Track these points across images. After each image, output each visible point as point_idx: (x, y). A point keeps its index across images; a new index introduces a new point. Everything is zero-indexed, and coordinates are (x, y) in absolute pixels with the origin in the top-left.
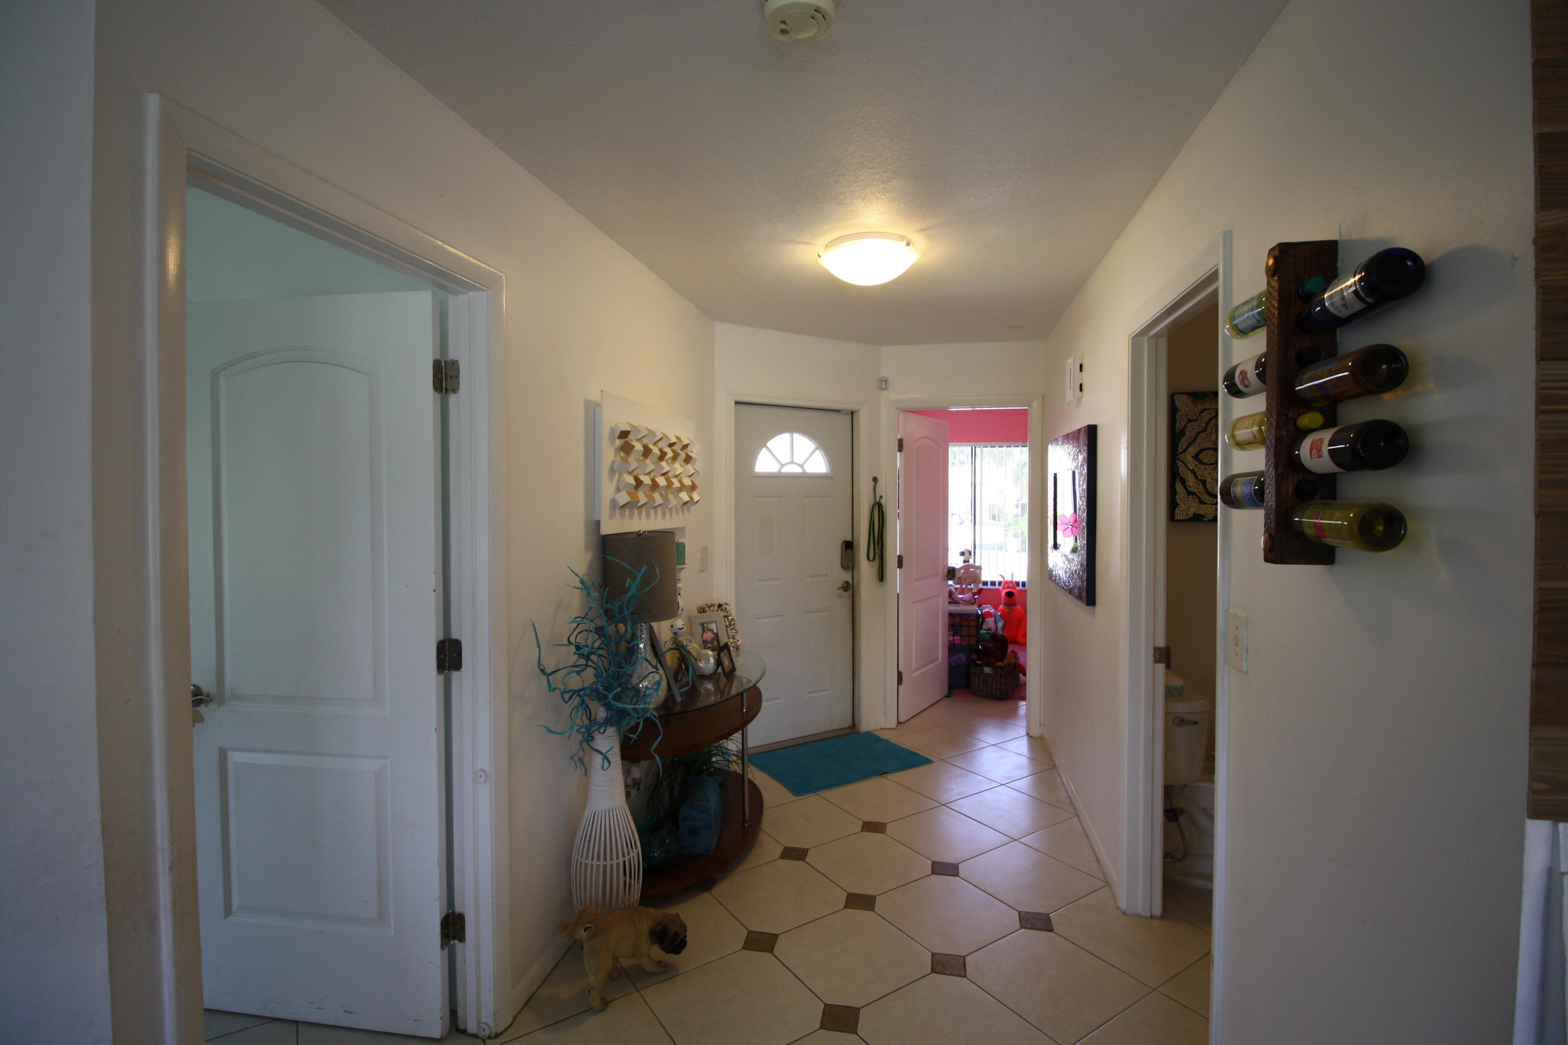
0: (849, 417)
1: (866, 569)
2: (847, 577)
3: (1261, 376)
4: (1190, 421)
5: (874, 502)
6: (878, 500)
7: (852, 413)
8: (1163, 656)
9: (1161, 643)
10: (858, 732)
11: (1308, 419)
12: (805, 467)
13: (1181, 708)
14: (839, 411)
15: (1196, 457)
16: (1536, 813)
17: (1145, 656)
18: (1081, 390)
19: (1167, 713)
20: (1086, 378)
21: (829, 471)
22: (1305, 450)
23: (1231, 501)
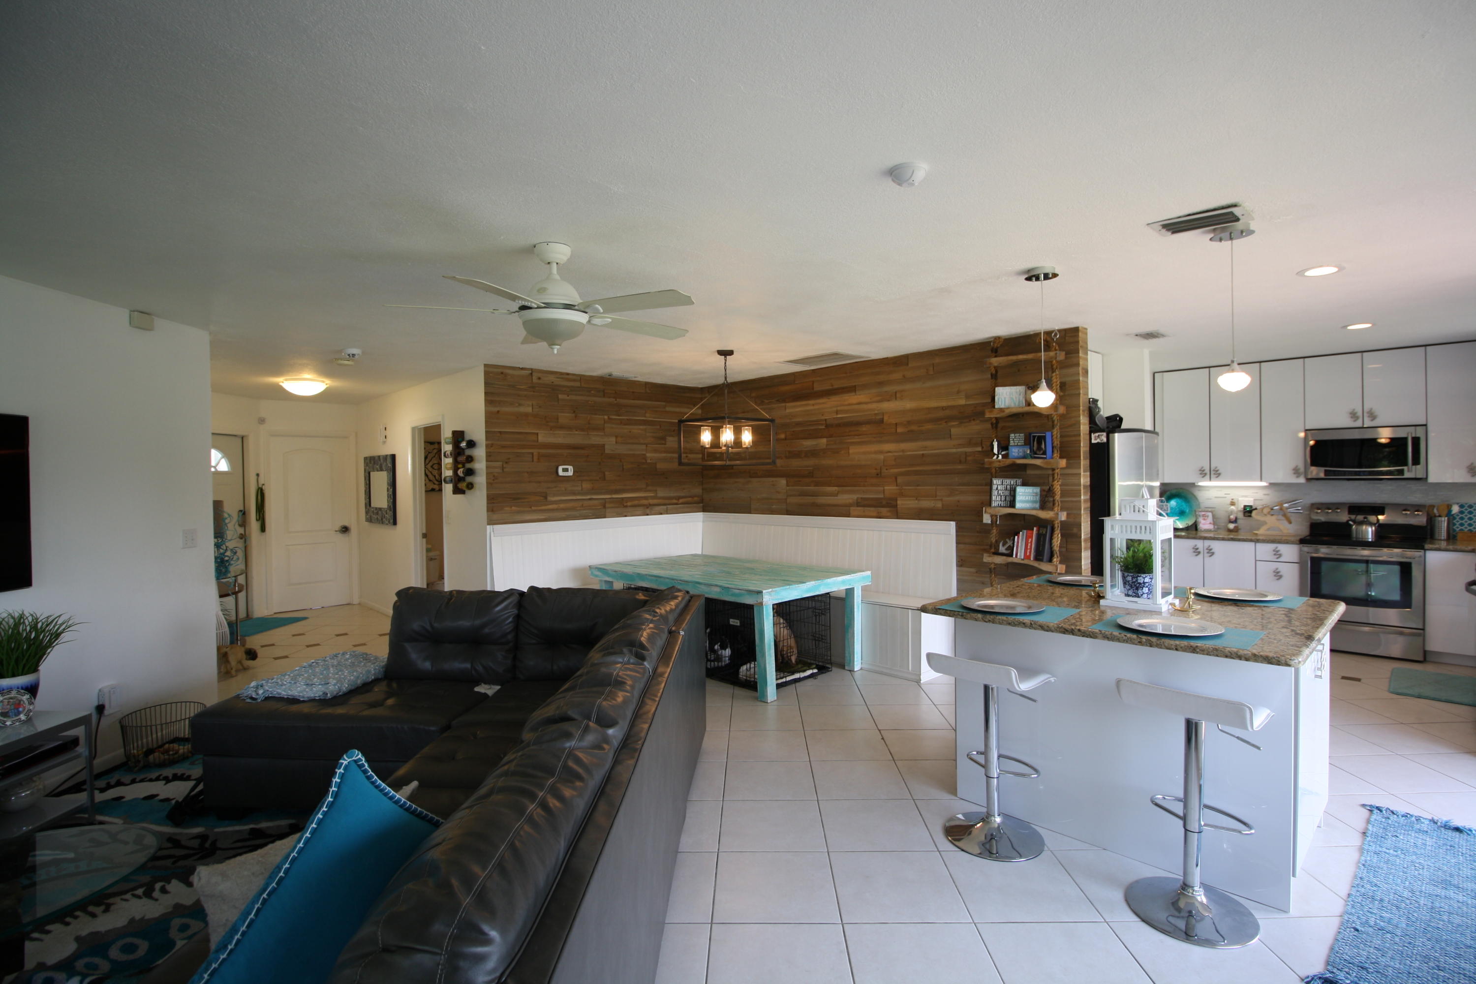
0: (240, 440)
1: (254, 525)
2: (241, 530)
3: (451, 455)
4: (429, 453)
5: (257, 488)
6: (260, 486)
7: (243, 438)
8: (425, 536)
9: (424, 531)
10: (252, 618)
11: (460, 466)
12: (217, 468)
13: (432, 554)
14: (235, 436)
15: (432, 467)
16: (489, 524)
17: (419, 536)
18: (386, 438)
19: (427, 557)
20: (388, 433)
21: (230, 470)
22: (459, 472)
23: (446, 482)
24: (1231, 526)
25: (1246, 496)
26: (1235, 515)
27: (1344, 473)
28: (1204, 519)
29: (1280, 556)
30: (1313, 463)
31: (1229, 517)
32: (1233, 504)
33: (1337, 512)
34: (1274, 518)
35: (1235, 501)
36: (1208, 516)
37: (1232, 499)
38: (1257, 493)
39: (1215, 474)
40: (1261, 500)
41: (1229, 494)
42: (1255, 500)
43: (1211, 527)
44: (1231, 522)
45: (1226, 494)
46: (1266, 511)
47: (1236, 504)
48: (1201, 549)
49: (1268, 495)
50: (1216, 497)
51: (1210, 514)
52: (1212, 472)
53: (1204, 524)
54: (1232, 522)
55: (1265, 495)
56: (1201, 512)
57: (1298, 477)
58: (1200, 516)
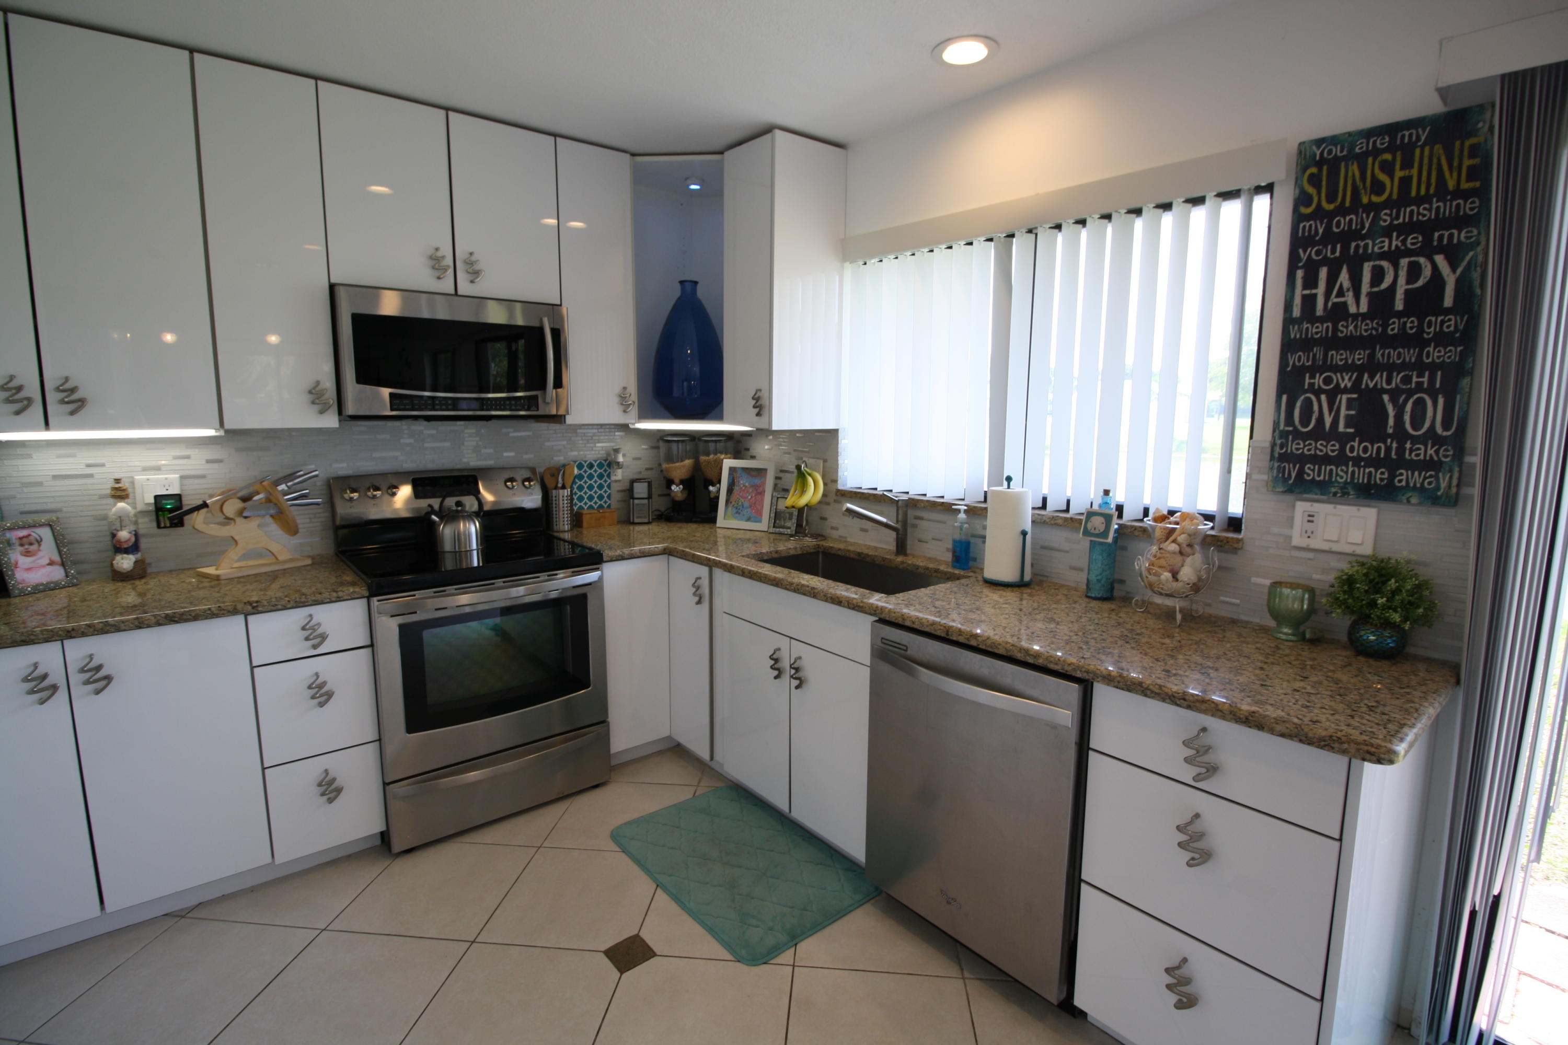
24: (125, 562)
25: (158, 469)
26: (132, 528)
27: (433, 403)
28: (27, 554)
29: (323, 637)
30: (366, 376)
31: (114, 536)
32: (120, 493)
33: (374, 497)
34: (253, 524)
35: (124, 484)
36: (39, 542)
37: (118, 481)
38: (188, 457)
39: (62, 402)
40: (203, 477)
41: (103, 465)
42: (182, 478)
43: (57, 574)
44: (119, 549)
45: (88, 466)
46: (231, 508)
47: (131, 496)
48: (57, 677)
49: (220, 461)
50: (55, 477)
51: (46, 533)
52: (51, 397)
53: (29, 569)
54: (127, 551)
55: (208, 461)
56: (10, 529)
57: (321, 412)
58: (9, 543)
